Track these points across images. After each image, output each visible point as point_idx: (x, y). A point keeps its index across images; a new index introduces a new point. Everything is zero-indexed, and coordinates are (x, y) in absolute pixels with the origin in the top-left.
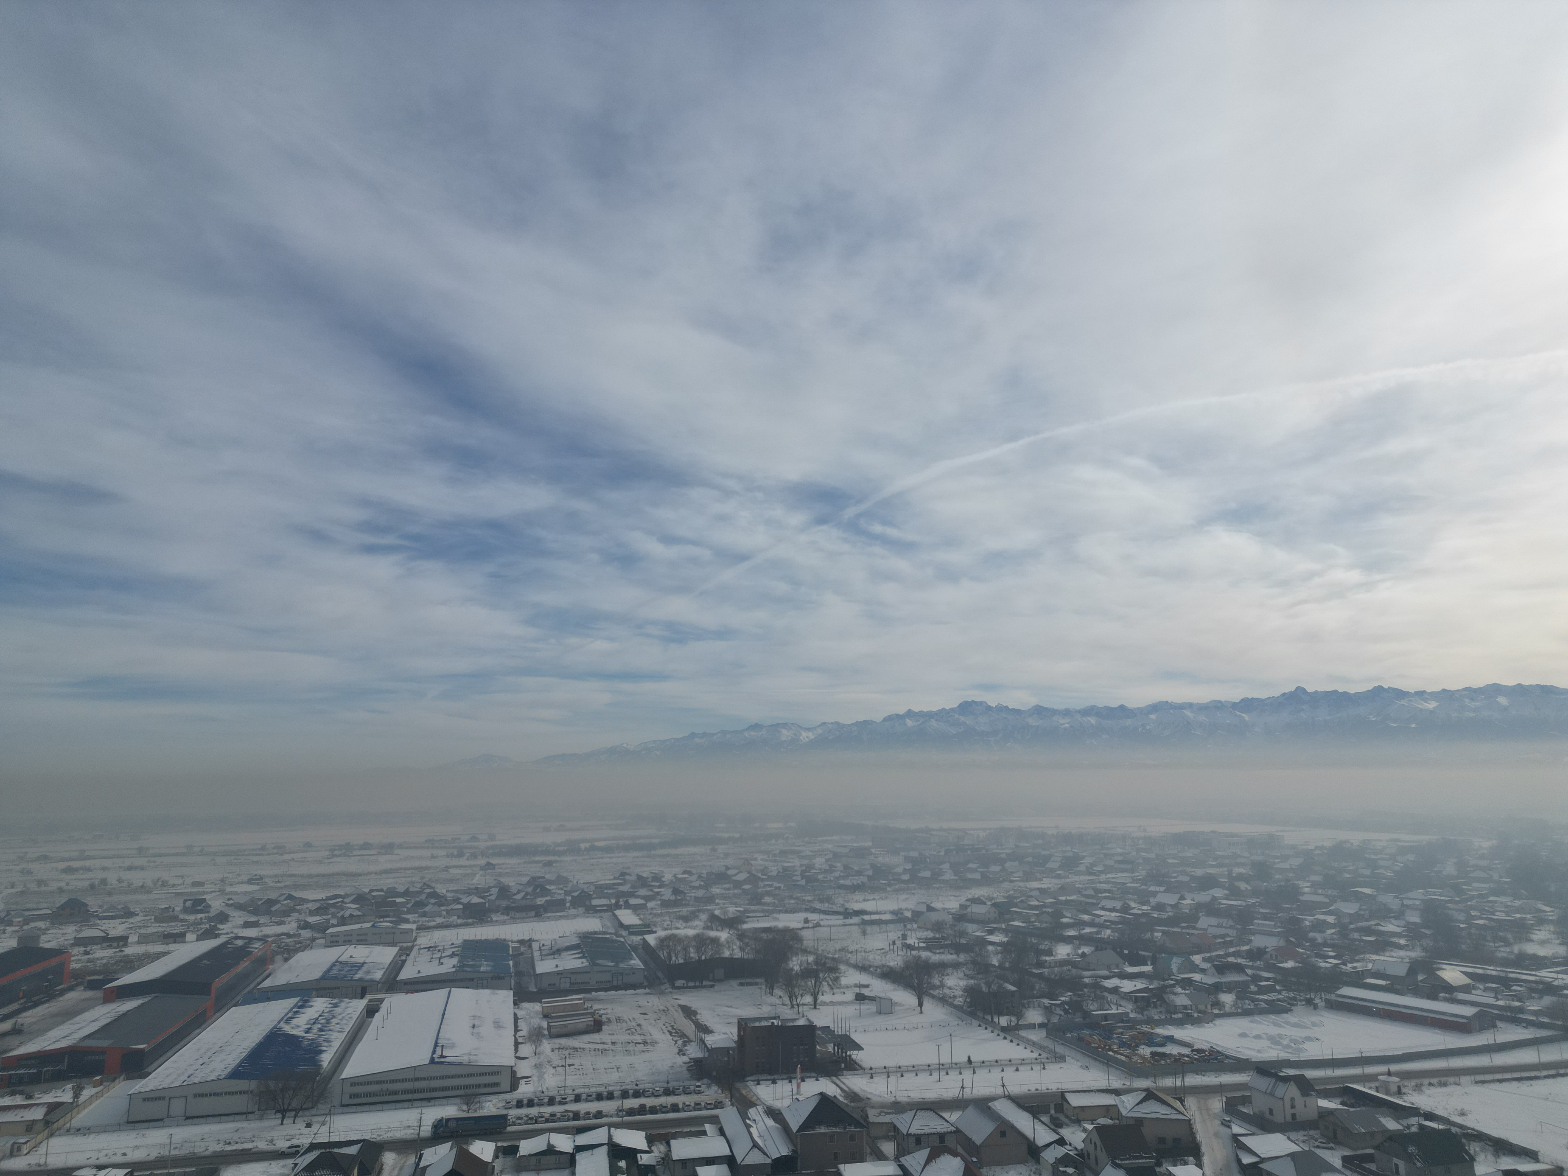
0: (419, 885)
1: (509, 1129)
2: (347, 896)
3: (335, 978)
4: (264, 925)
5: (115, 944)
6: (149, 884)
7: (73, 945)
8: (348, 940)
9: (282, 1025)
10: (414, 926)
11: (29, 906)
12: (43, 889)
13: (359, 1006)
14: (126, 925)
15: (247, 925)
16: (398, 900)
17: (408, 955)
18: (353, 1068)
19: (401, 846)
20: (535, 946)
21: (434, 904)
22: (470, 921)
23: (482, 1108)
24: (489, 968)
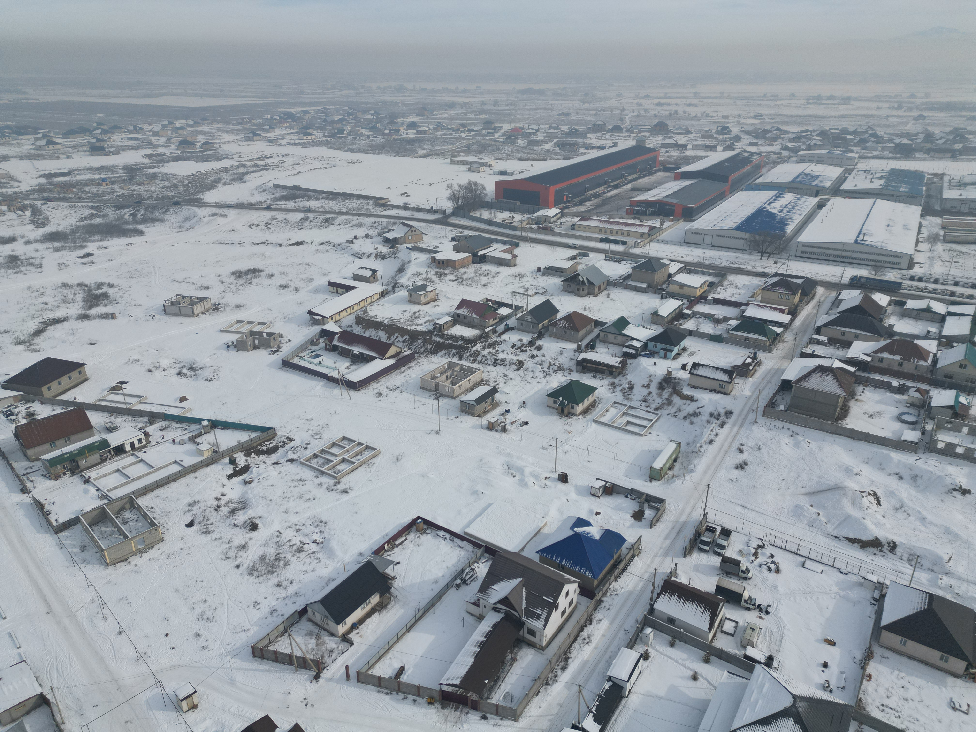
0: (865, 128)
1: (902, 291)
2: (814, 131)
3: (800, 182)
4: (761, 145)
5: (681, 149)
6: (699, 115)
7: (661, 147)
8: (811, 160)
9: (766, 205)
10: (857, 156)
11: (641, 123)
12: (647, 114)
13: (813, 201)
14: (686, 138)
15: (751, 144)
16: (849, 137)
17: (850, 174)
18: (805, 237)
19: (856, 99)
20: (946, 179)
21: (873, 142)
22: (898, 156)
23: (885, 275)
24: (906, 190)
